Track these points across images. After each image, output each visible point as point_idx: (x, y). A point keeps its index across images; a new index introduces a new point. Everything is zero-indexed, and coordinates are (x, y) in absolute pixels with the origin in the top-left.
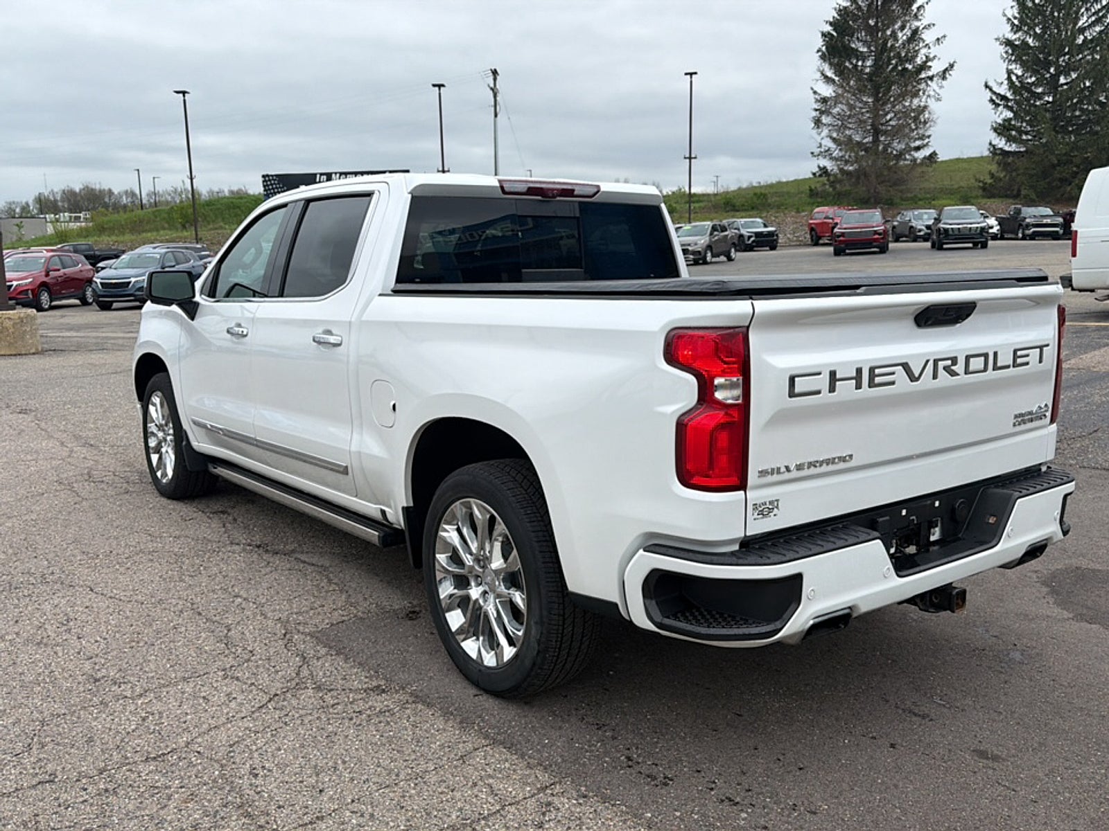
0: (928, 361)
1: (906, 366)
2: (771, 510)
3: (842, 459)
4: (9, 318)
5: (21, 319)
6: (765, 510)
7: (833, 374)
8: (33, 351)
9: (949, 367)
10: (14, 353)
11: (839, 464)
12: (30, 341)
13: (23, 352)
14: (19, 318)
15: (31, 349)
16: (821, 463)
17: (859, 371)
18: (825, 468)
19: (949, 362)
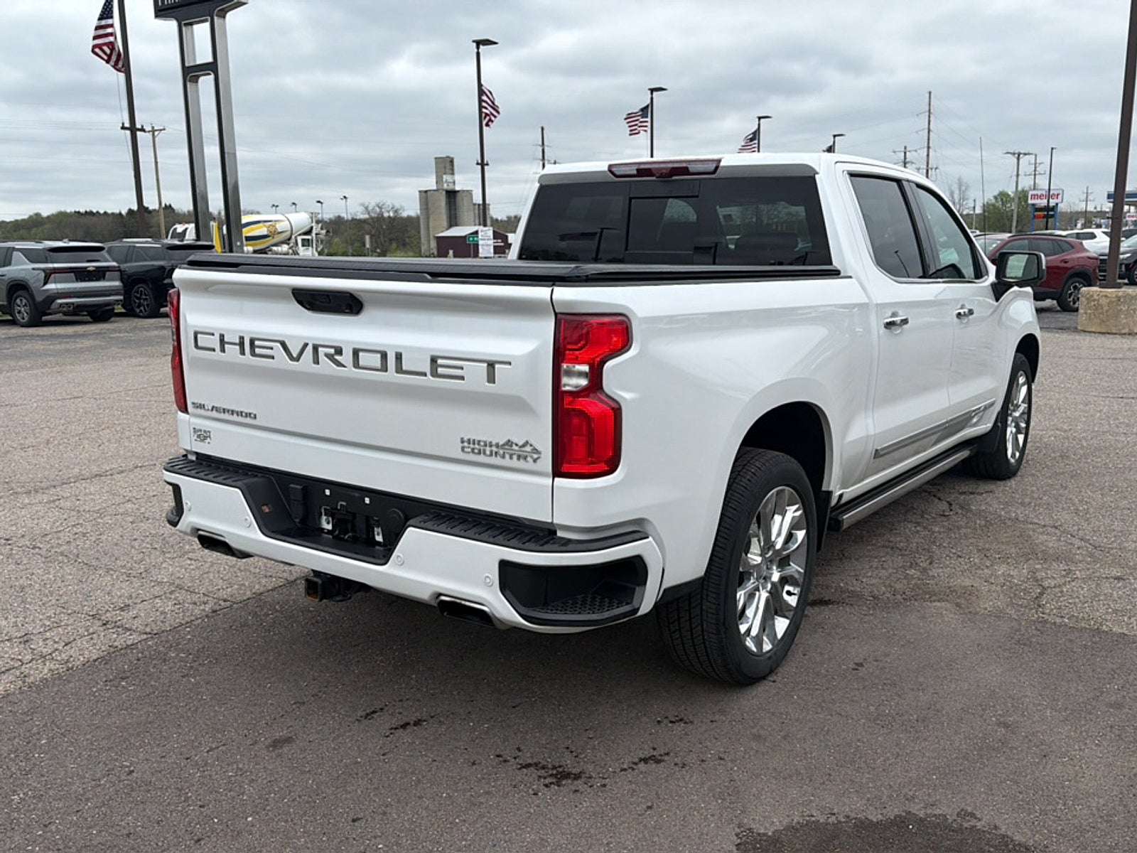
0: (306, 345)
1: (283, 344)
2: (205, 438)
3: (248, 415)
4: (1106, 296)
5: (1119, 298)
6: (203, 436)
7: (222, 337)
8: (1126, 331)
9: (333, 355)
10: (1104, 331)
11: (245, 418)
12: (1125, 321)
13: (1114, 331)
14: (1117, 296)
15: (1124, 328)
16: (233, 412)
17: (242, 338)
18: (235, 418)
19: (332, 351)
